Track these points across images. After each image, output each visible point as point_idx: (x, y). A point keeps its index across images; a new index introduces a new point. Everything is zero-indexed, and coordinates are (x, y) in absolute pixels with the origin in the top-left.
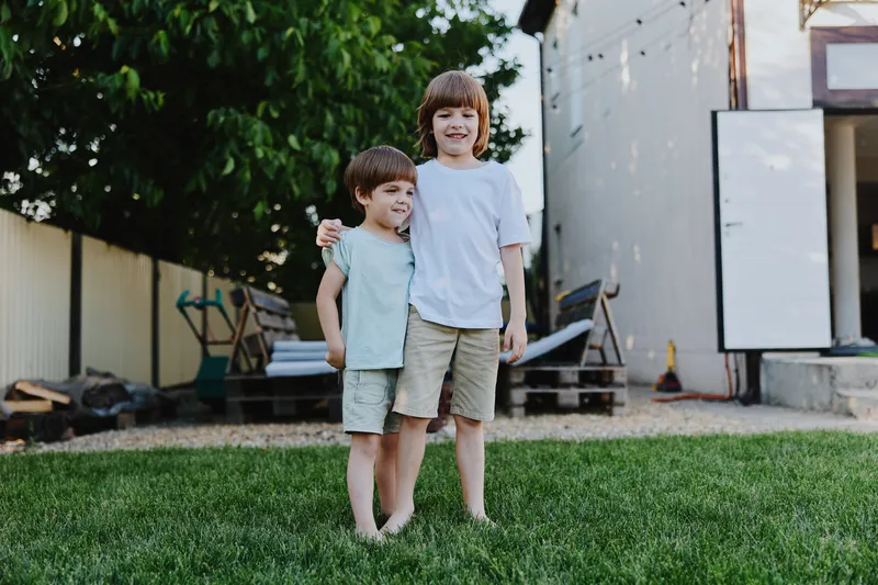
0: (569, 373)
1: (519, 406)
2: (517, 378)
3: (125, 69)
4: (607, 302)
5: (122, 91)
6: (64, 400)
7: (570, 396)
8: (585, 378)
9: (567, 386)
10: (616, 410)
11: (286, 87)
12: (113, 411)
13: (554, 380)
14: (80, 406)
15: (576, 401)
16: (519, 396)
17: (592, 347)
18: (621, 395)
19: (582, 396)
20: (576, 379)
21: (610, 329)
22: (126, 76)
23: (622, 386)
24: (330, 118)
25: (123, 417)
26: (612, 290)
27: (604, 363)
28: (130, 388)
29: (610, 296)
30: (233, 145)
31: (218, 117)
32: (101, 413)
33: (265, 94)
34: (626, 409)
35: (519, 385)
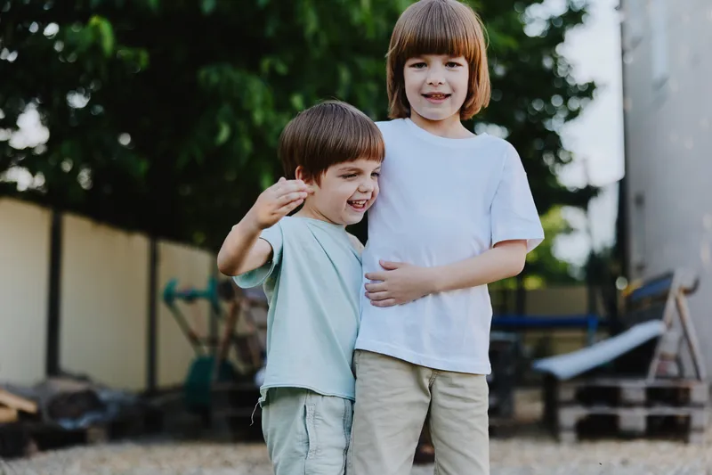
0: (634, 389)
1: (568, 430)
2: (567, 394)
3: (94, 20)
4: (684, 301)
5: (96, 47)
6: (30, 407)
7: (634, 418)
8: (654, 395)
9: (630, 405)
10: (694, 437)
11: (293, 38)
12: (83, 423)
13: (614, 397)
14: (46, 418)
15: (641, 425)
16: (570, 416)
17: (664, 357)
18: (699, 418)
19: (650, 419)
20: (641, 396)
21: (686, 335)
22: (96, 29)
23: (700, 406)
24: (345, 75)
25: (93, 432)
26: (688, 283)
27: (681, 376)
28: (104, 396)
29: (688, 292)
30: (226, 109)
31: (211, 75)
32: (67, 425)
33: (268, 48)
34: (705, 437)
35: (569, 404)
